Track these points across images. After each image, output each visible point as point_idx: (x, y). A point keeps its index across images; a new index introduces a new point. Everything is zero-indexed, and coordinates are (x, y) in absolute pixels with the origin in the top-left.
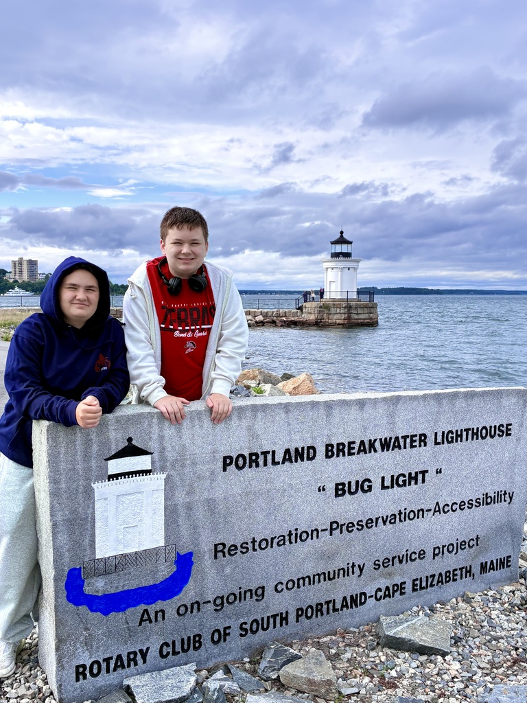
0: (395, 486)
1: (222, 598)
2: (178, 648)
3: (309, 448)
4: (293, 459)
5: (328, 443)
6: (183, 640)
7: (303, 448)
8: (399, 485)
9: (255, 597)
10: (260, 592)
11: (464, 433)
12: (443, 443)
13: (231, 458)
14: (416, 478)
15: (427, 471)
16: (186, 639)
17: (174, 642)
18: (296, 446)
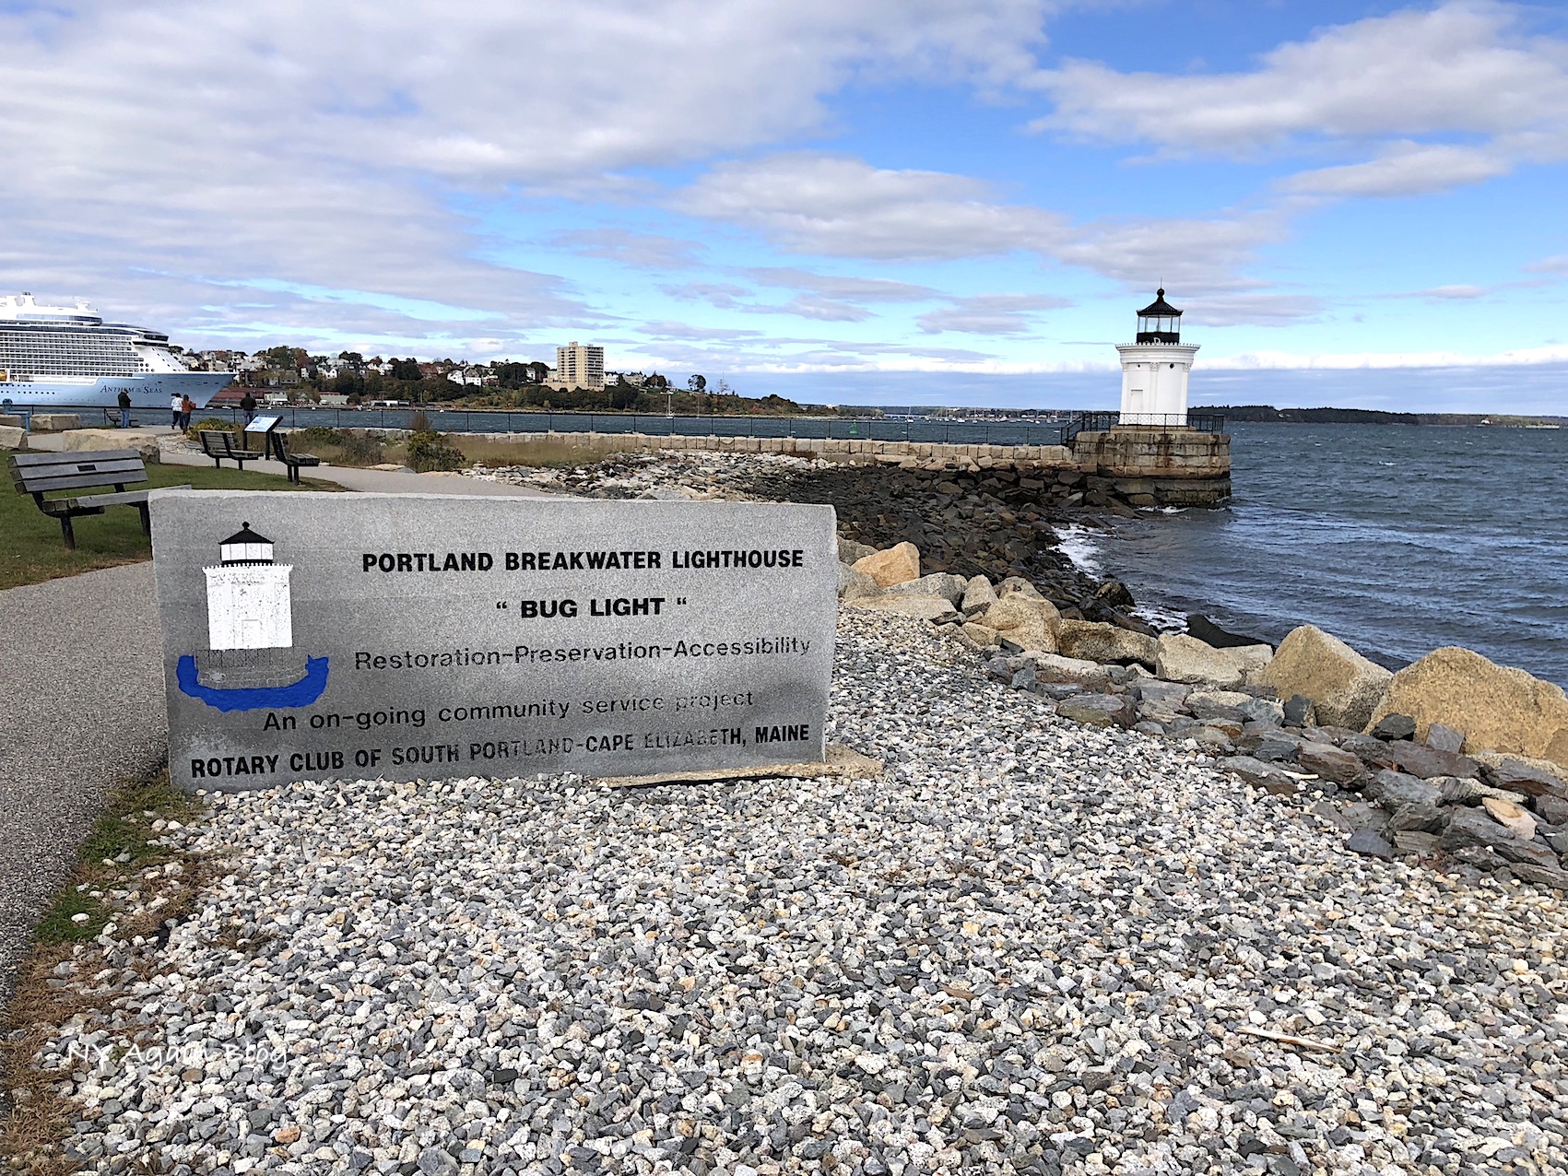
0: (613, 613)
1: (368, 715)
2: (313, 763)
3: (481, 556)
4: (460, 566)
5: (508, 551)
6: (319, 755)
7: (473, 555)
8: (618, 613)
9: (412, 722)
10: (419, 716)
11: (722, 558)
12: (687, 566)
13: (374, 557)
14: (645, 607)
15: (663, 600)
16: (323, 754)
17: (308, 756)
18: (464, 551)
